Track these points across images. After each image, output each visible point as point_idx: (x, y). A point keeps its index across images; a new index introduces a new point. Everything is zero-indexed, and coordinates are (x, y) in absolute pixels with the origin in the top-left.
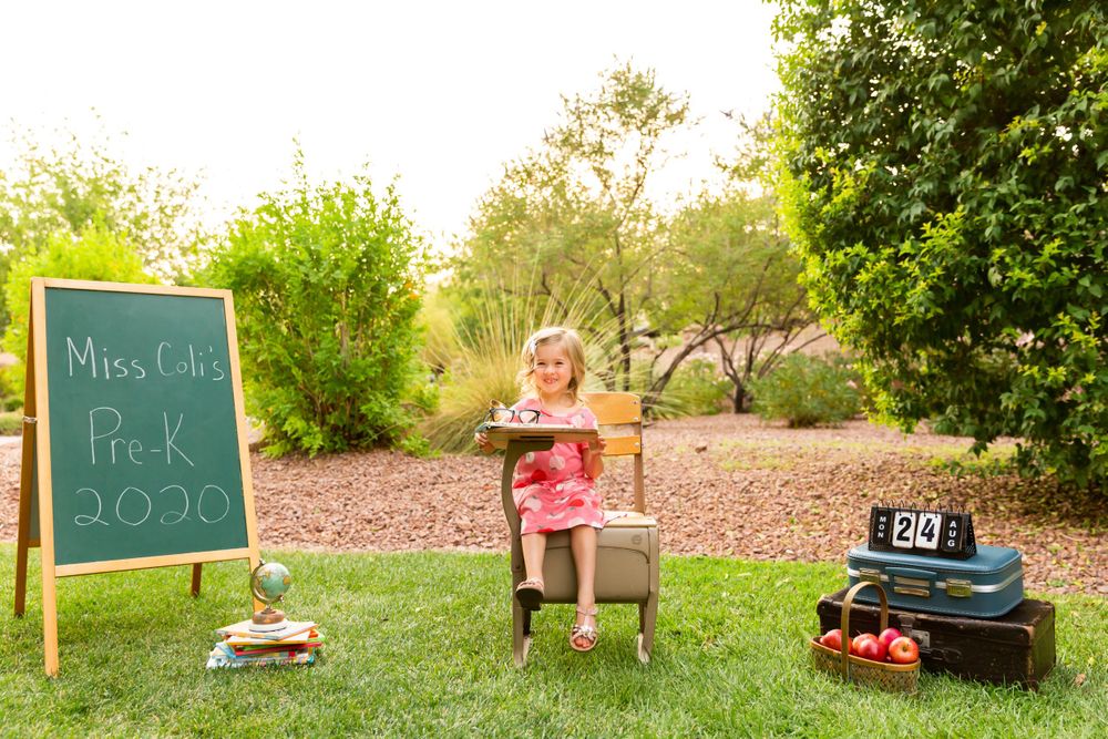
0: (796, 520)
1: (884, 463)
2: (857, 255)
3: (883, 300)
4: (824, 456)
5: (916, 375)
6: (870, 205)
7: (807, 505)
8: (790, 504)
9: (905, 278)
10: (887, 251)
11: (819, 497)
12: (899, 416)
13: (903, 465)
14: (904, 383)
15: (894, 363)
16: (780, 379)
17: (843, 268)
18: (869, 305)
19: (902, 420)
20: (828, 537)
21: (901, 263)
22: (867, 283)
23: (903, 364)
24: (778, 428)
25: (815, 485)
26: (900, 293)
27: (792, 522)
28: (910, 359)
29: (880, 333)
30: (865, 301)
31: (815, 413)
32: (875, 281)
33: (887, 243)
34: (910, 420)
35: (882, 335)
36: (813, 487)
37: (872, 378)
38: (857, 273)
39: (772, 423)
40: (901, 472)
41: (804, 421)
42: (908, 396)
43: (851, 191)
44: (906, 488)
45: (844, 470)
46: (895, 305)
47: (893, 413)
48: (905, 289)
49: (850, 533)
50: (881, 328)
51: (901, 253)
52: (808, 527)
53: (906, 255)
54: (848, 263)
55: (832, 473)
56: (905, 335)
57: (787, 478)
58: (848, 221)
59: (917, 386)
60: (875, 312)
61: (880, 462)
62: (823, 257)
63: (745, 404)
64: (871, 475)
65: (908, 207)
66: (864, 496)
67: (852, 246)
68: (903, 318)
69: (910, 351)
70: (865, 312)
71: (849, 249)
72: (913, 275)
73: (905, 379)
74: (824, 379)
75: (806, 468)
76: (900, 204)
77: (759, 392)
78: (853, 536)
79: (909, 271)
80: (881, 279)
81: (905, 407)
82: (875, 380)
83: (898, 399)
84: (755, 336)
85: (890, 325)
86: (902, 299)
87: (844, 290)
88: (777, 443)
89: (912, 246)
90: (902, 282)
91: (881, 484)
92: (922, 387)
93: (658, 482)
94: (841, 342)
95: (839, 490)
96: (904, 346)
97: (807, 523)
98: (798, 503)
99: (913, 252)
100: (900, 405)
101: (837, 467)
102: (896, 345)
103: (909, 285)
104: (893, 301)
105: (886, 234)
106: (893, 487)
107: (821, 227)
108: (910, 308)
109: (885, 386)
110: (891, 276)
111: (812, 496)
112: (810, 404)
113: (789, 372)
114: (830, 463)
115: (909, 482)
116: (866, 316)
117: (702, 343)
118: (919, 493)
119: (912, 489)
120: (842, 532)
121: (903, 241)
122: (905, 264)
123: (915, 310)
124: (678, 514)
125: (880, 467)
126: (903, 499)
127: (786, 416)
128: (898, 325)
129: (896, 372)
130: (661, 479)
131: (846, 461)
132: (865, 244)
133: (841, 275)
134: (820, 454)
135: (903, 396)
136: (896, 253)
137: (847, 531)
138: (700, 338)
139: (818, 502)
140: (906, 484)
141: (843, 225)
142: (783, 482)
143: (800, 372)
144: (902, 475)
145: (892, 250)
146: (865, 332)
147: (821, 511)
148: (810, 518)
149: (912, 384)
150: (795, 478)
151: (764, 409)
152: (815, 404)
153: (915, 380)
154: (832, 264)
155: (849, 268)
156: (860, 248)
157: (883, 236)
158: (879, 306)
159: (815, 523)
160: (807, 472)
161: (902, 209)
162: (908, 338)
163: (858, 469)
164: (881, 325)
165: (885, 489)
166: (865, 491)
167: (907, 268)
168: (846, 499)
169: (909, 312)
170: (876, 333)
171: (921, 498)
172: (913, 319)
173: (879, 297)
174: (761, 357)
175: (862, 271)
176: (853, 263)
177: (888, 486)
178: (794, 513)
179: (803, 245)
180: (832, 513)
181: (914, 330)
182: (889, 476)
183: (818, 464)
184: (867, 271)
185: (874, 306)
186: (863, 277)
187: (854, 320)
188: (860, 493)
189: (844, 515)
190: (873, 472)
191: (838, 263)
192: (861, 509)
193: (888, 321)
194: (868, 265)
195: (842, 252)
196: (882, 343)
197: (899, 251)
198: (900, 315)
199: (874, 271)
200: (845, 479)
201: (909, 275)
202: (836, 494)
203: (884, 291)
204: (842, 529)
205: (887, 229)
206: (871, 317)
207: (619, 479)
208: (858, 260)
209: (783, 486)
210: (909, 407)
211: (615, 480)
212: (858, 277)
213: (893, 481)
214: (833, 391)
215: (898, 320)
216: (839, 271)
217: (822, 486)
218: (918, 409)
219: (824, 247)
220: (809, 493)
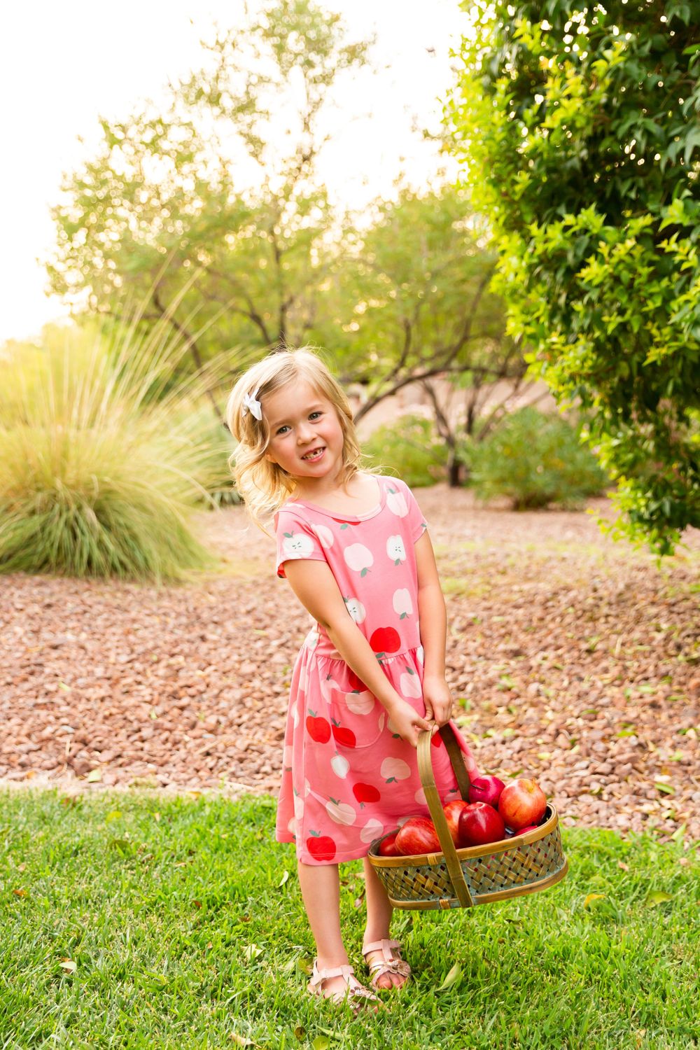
0: (470, 703)
1: (628, 587)
2: (586, 231)
3: (628, 316)
4: (538, 573)
5: (682, 451)
6: (613, 133)
7: (495, 669)
8: (468, 669)
9: (669, 275)
10: (640, 223)
11: (516, 654)
12: (650, 523)
13: (656, 591)
14: (662, 464)
15: (647, 429)
16: (504, 444)
17: (560, 255)
18: (602, 326)
19: (655, 532)
20: (517, 744)
21: (664, 244)
22: (600, 285)
23: (662, 434)
24: (498, 510)
25: (515, 628)
26: (659, 303)
27: (464, 707)
28: (674, 425)
29: (621, 380)
30: (597, 321)
31: (549, 491)
32: (616, 279)
33: (639, 207)
34: (668, 532)
35: (625, 383)
36: (509, 633)
37: (611, 455)
38: (583, 265)
39: (494, 504)
40: (653, 603)
41: (532, 502)
42: (666, 486)
43: (577, 103)
44: (659, 637)
45: (564, 599)
46: (649, 325)
47: (641, 519)
48: (669, 296)
49: (558, 733)
50: (624, 369)
51: (664, 225)
52: (488, 721)
53: (672, 229)
54: (568, 246)
55: (544, 605)
56: (666, 385)
57: (471, 615)
58: (573, 169)
59: (684, 469)
60: (613, 340)
61: (621, 586)
62: (527, 238)
63: (462, 475)
64: (605, 610)
65: (682, 135)
66: (589, 651)
67: (577, 213)
68: (664, 351)
69: (674, 411)
70: (597, 341)
71: (569, 219)
72: (685, 266)
73: (664, 460)
74: (561, 444)
75: (505, 596)
76: (667, 131)
77: (475, 460)
78: (561, 740)
79: (677, 259)
80: (626, 276)
81: (660, 509)
82: (615, 459)
83: (649, 494)
84: (477, 384)
85: (639, 364)
86: (663, 313)
87: (562, 301)
88: (478, 546)
89: (686, 210)
90: (665, 282)
91: (620, 626)
92: (691, 472)
93: (267, 621)
94: (557, 396)
95: (550, 640)
96: (665, 403)
97: (489, 710)
98: (482, 664)
99: (686, 223)
100: (654, 506)
101: (555, 594)
102: (650, 401)
103: (676, 287)
104: (646, 317)
105: (639, 191)
106: (637, 635)
107: (523, 178)
108: (677, 331)
109: (630, 470)
110: (645, 271)
111: (505, 652)
112: (541, 480)
113: (515, 435)
114: (545, 587)
115: (664, 626)
116: (598, 348)
117: (392, 393)
118: (679, 647)
119: (667, 639)
120: (542, 731)
121: (668, 202)
122: (670, 245)
123: (685, 337)
124: (277, 688)
125: (620, 594)
126: (652, 660)
127: (509, 495)
128: (654, 363)
129: (650, 446)
130: (272, 617)
131: (569, 581)
132: (600, 211)
133: (556, 271)
134: (534, 568)
135: (658, 488)
136: (656, 225)
137: (551, 729)
138: (389, 386)
139: (513, 663)
140: (658, 630)
141: (566, 178)
142: (464, 624)
143: (530, 434)
144: (653, 611)
145: (647, 220)
146: (597, 377)
147: (514, 683)
148: (496, 699)
149: (676, 466)
150: (485, 614)
151: (480, 483)
152: (547, 479)
153: (680, 459)
154: (540, 249)
155: (570, 257)
156: (590, 217)
157: (633, 195)
158: (623, 327)
159: (501, 710)
160: (506, 602)
161: (671, 140)
162: (670, 388)
163: (586, 598)
164: (624, 365)
165: (624, 636)
166: (593, 641)
167: (673, 253)
168: (560, 657)
169: (675, 339)
170: (616, 380)
171: (681, 657)
172: (680, 354)
173: (622, 312)
174: (484, 413)
175: (592, 260)
176: (577, 246)
177: (630, 631)
178: (469, 688)
179: (493, 216)
180: (533, 688)
181: (682, 375)
182: (632, 612)
183: (526, 587)
184: (602, 261)
185: (611, 329)
186: (594, 272)
187: (578, 354)
188: (584, 646)
189: (551, 693)
190: (610, 604)
191: (551, 246)
192: (581, 679)
193: (636, 358)
194: (603, 248)
195: (558, 226)
196: (628, 398)
197: (661, 220)
198: (658, 345)
199: (615, 260)
200: (562, 616)
201: (677, 267)
202: (545, 649)
203: (630, 299)
204: (544, 723)
205: (641, 182)
206: (609, 348)
207: (205, 615)
208: (585, 240)
209: (463, 630)
210: (667, 509)
211: (198, 617)
212: (584, 272)
213: (638, 621)
214: (572, 461)
215: (654, 355)
216: (552, 261)
217: (525, 631)
218: (683, 513)
219: (528, 218)
220: (502, 647)
